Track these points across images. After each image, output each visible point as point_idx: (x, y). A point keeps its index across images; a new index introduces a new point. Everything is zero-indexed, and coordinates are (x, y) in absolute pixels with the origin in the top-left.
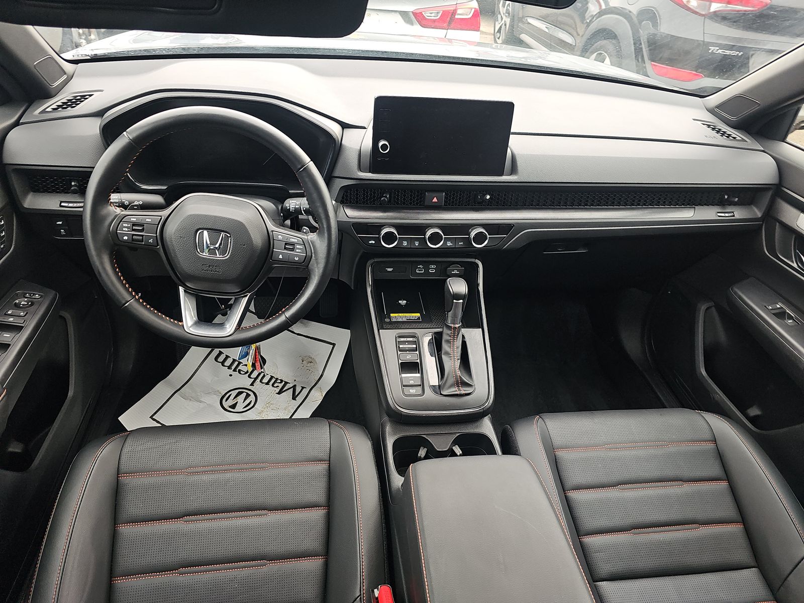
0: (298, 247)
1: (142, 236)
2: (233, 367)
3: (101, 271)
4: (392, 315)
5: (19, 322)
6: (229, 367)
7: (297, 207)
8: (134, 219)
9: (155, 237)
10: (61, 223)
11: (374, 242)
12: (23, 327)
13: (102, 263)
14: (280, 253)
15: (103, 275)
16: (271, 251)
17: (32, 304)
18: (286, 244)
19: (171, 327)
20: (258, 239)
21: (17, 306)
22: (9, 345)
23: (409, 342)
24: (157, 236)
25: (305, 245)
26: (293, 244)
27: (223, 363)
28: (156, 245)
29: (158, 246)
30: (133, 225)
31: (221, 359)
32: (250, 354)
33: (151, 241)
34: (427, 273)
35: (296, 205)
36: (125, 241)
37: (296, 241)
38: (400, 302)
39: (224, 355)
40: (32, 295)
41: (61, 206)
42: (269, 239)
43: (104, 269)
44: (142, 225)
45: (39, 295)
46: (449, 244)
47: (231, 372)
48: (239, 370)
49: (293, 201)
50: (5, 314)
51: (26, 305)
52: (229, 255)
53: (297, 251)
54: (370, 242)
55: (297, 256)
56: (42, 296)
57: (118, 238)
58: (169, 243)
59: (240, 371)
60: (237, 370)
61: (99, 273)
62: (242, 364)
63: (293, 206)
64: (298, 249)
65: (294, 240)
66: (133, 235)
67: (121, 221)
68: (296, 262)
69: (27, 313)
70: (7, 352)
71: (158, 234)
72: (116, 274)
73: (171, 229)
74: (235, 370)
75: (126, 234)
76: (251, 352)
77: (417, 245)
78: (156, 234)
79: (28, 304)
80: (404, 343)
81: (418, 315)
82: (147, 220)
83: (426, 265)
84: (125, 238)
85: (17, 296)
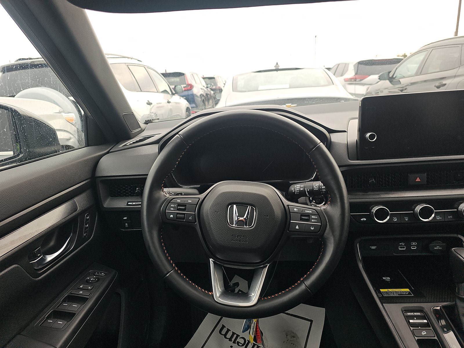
0: (313, 217)
1: (184, 214)
2: (233, 340)
3: (151, 245)
4: (382, 290)
5: (86, 294)
6: (230, 340)
7: (301, 189)
8: (179, 201)
9: (194, 214)
10: (126, 218)
11: (365, 219)
12: (88, 298)
13: (152, 238)
14: (297, 224)
15: (152, 248)
16: (288, 223)
17: (98, 280)
18: (301, 215)
19: (202, 296)
20: (278, 211)
21: (88, 282)
22: (74, 314)
23: (418, 317)
24: (195, 214)
25: (319, 215)
26: (308, 215)
27: (225, 335)
28: (194, 222)
29: (195, 222)
30: (178, 205)
31: (224, 332)
32: (252, 327)
33: (190, 218)
34: (409, 249)
35: (301, 187)
36: (171, 219)
37: (311, 212)
38: (384, 278)
39: (226, 328)
40: (99, 273)
41: (128, 205)
42: (286, 212)
43: (153, 243)
44: (184, 205)
45: (104, 273)
46: (438, 218)
47: (231, 343)
48: (237, 341)
49: (298, 186)
50: (78, 288)
51: (94, 281)
52: (255, 225)
53: (313, 221)
54: (362, 220)
55: (312, 225)
56: (106, 274)
57: (166, 217)
58: (205, 218)
59: (238, 343)
60: (236, 342)
61: (149, 246)
62: (239, 337)
63: (298, 189)
64: (314, 219)
65: (309, 211)
66: (178, 213)
67: (169, 203)
68: (312, 232)
69: (93, 287)
70: (71, 321)
71: (196, 213)
72: (162, 247)
73: (207, 206)
74: (234, 342)
75: (172, 213)
76: (253, 325)
77: (407, 220)
78: (195, 212)
79: (95, 280)
80: (412, 317)
81: (408, 290)
82: (189, 201)
83: (408, 242)
84: (172, 216)
85: (89, 275)
